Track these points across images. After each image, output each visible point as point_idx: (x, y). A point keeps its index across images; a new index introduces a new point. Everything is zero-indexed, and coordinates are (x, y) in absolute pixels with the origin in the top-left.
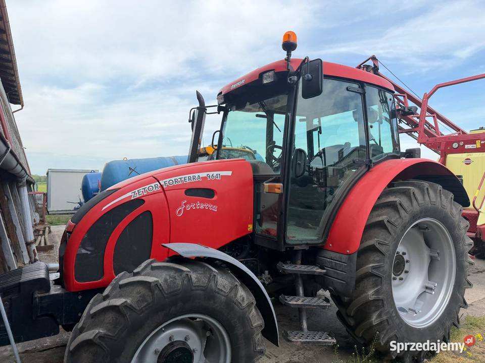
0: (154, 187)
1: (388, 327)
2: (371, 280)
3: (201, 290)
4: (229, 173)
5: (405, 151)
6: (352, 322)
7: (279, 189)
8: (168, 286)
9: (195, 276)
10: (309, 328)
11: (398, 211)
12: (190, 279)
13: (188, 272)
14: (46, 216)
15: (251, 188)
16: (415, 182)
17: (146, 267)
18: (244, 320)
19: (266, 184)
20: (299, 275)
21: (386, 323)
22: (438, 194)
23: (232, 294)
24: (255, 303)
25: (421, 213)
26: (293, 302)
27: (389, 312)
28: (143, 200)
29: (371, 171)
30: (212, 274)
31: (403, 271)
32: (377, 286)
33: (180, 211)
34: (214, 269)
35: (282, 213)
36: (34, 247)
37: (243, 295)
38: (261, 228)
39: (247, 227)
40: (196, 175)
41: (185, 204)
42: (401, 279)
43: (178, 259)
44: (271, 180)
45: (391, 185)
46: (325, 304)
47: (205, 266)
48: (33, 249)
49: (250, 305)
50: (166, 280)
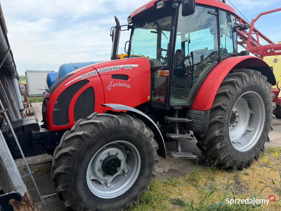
0: (94, 73)
1: (226, 150)
2: (218, 125)
3: (125, 128)
4: (137, 66)
5: (240, 52)
6: (205, 148)
7: (167, 73)
8: (107, 125)
9: (122, 121)
10: (182, 151)
11: (235, 87)
12: (118, 122)
13: (118, 118)
14: (28, 98)
15: (149, 75)
16: (246, 70)
17: (94, 116)
18: (148, 144)
19: (159, 71)
20: (176, 122)
21: (224, 148)
22: (259, 77)
23: (141, 130)
24: (153, 136)
25: (248, 88)
26: (173, 136)
27: (226, 142)
28: (88, 80)
29: (220, 63)
30: (130, 120)
31: (234, 122)
32: (221, 128)
33: (109, 88)
34: (131, 117)
35: (168, 89)
36: (24, 112)
37: (147, 132)
38: (155, 98)
39: (147, 98)
40: (118, 66)
41: (112, 83)
42: (233, 126)
43: (111, 112)
44: (161, 69)
45: (231, 72)
46: (191, 137)
47: (126, 116)
48: (24, 114)
49: (151, 137)
50: (105, 122)
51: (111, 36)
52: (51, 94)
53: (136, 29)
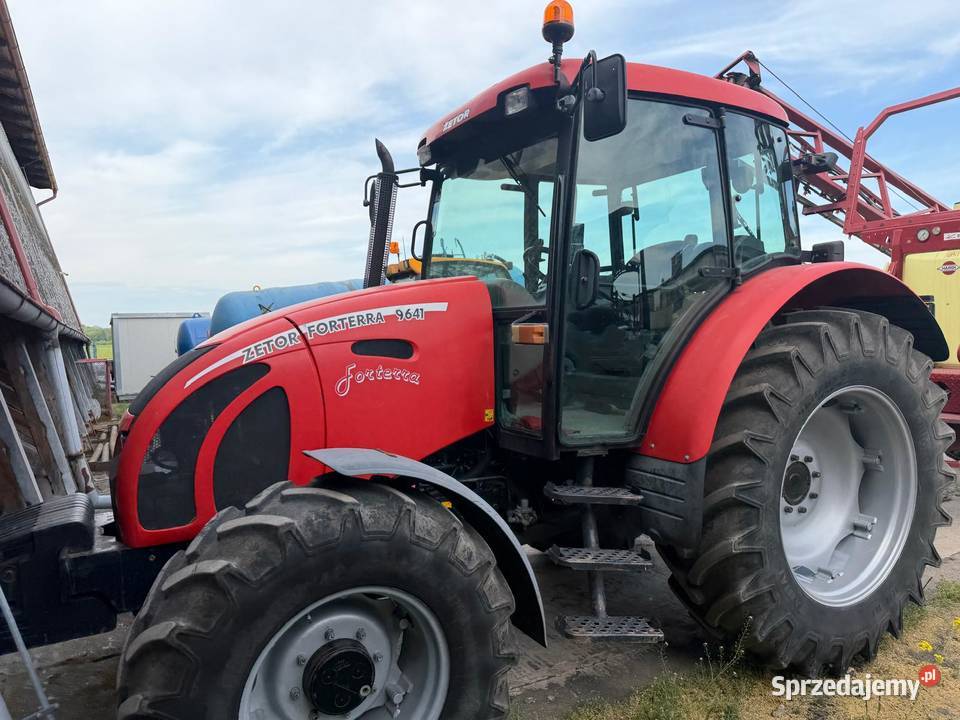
0: (288, 338)
1: (773, 606)
2: (738, 514)
3: (382, 540)
4: (442, 307)
5: (811, 249)
6: (699, 598)
7: (541, 334)
8: (315, 533)
9: (368, 512)
10: (610, 611)
11: (793, 374)
12: (358, 519)
13: (354, 504)
14: (113, 406)
15: (489, 336)
16: (832, 311)
17: (271, 497)
18: (472, 596)
19: (515, 326)
20: (589, 507)
21: (768, 600)
22: (881, 335)
23: (446, 547)
24: (494, 563)
25: (843, 375)
26: (576, 559)
27: (774, 576)
28: (264, 364)
29: (737, 292)
30: (404, 509)
31: (805, 495)
32: (749, 525)
33: (343, 387)
34: (407, 499)
35: (549, 384)
36: (83, 463)
37: (468, 547)
38: (512, 416)
39: (483, 415)
40: (374, 312)
41: (354, 372)
42: (802, 511)
43: (334, 480)
44: (527, 316)
45: (779, 318)
46: (641, 562)
47: (388, 494)
48: (82, 468)
49: (483, 567)
50: (309, 523)
51: (366, 204)
52: (137, 415)
53: (450, 179)
